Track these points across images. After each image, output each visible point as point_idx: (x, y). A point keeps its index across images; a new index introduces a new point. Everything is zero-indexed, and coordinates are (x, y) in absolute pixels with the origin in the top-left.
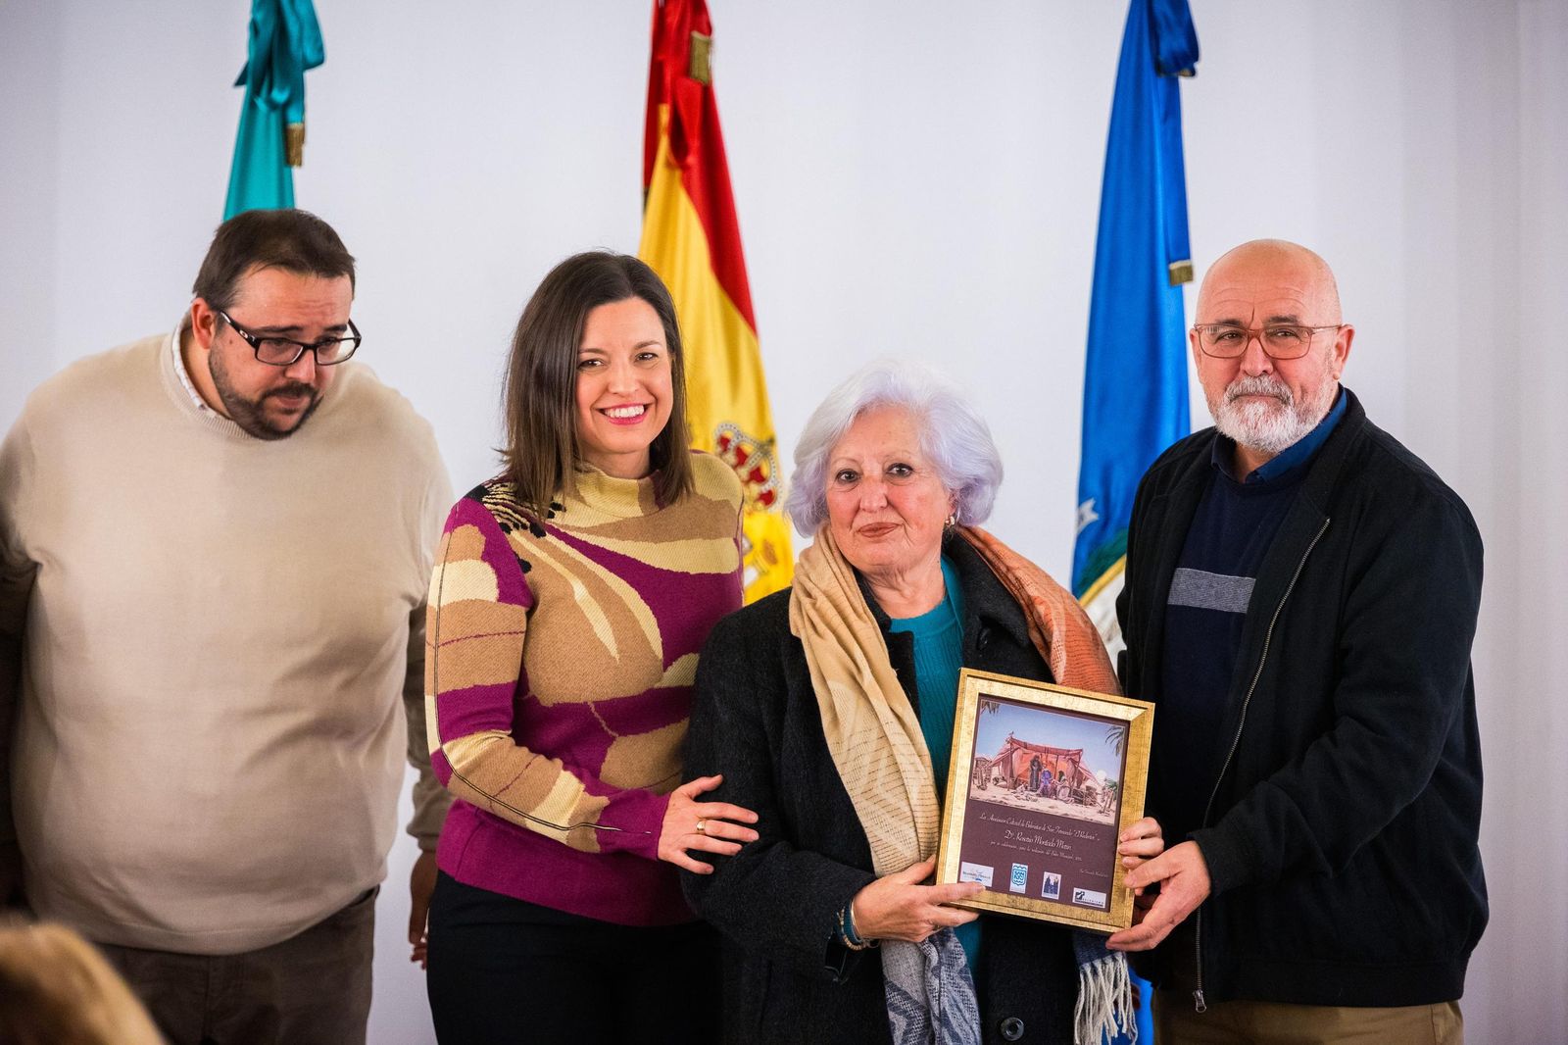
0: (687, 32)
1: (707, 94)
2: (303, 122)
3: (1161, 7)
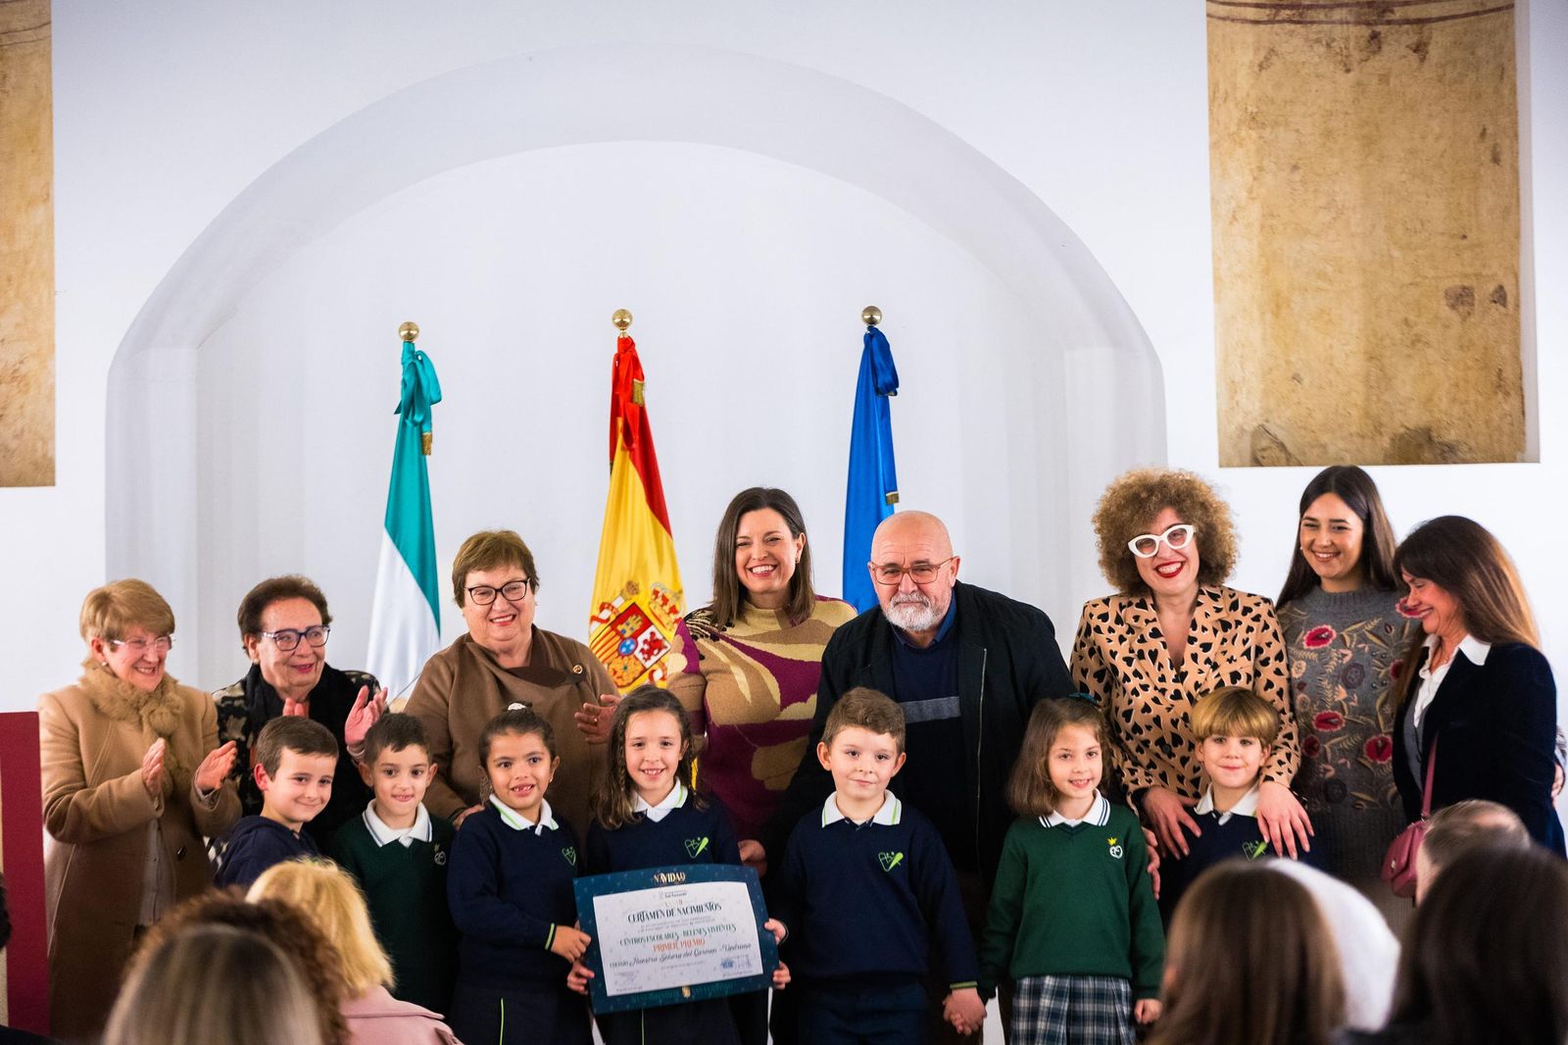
0: (631, 379)
1: (642, 410)
2: (431, 431)
3: (878, 359)
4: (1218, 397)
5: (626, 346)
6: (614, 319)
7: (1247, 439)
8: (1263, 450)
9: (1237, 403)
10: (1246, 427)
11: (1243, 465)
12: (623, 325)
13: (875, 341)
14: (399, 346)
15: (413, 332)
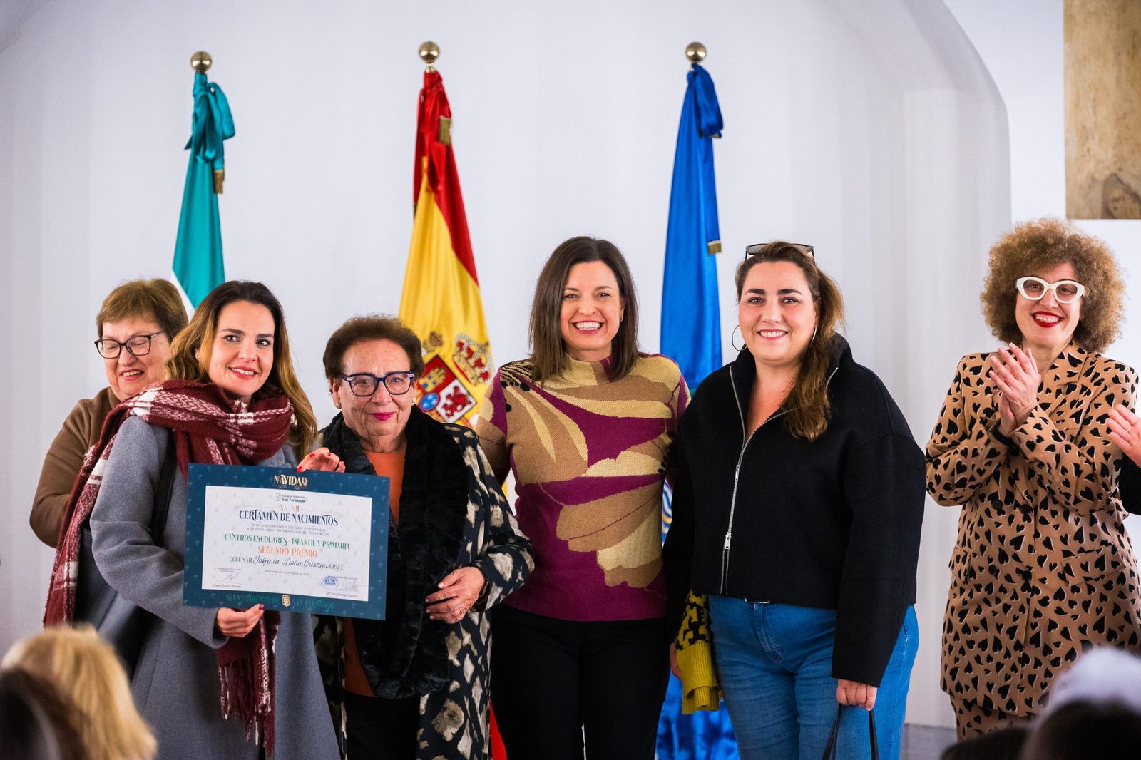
0: (437, 118)
1: (449, 150)
2: (223, 168)
3: (702, 99)
4: (1067, 143)
5: (433, 81)
6: (420, 52)
7: (1098, 189)
8: (1116, 200)
9: (1089, 150)
10: (1097, 176)
11: (1093, 217)
12: (429, 58)
13: (698, 80)
14: (191, 76)
15: (206, 63)
